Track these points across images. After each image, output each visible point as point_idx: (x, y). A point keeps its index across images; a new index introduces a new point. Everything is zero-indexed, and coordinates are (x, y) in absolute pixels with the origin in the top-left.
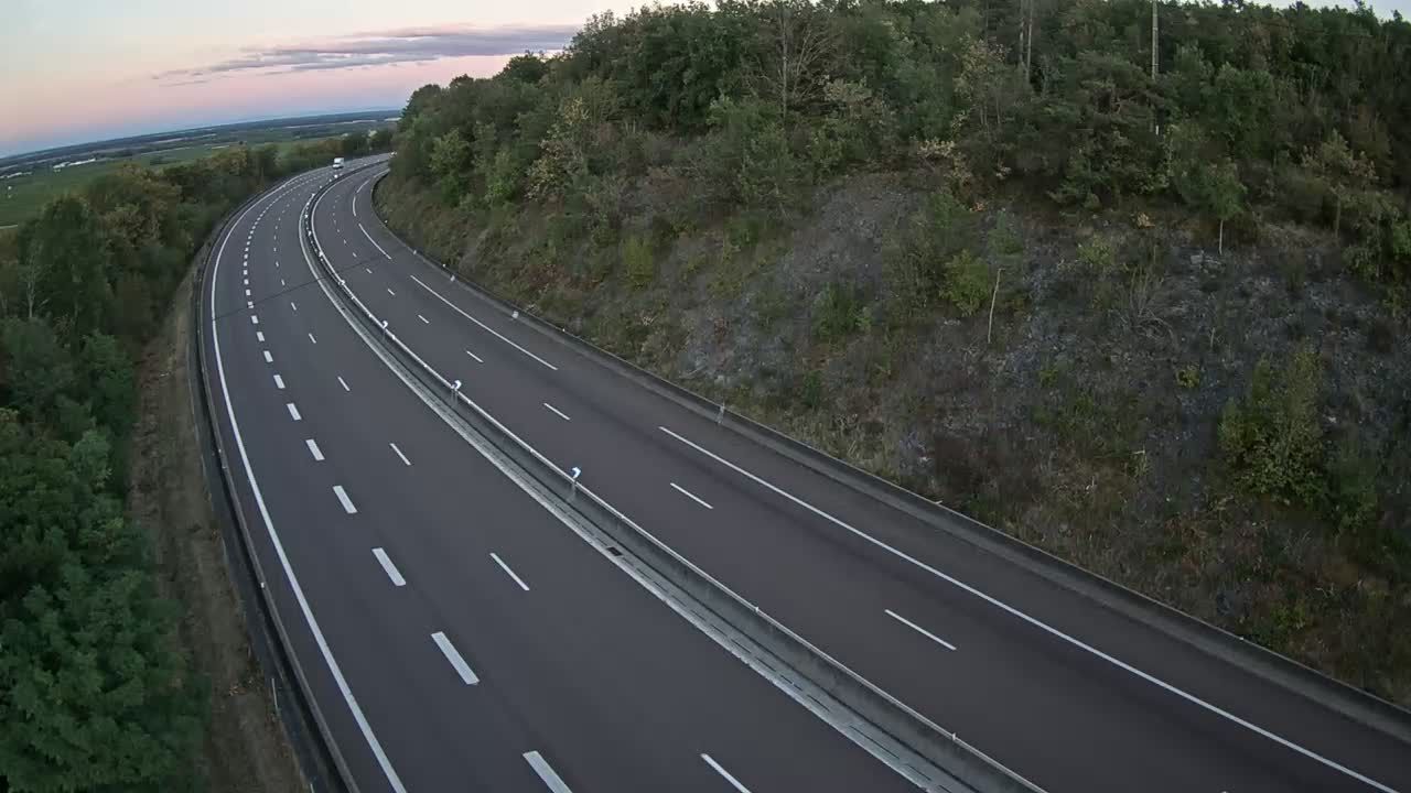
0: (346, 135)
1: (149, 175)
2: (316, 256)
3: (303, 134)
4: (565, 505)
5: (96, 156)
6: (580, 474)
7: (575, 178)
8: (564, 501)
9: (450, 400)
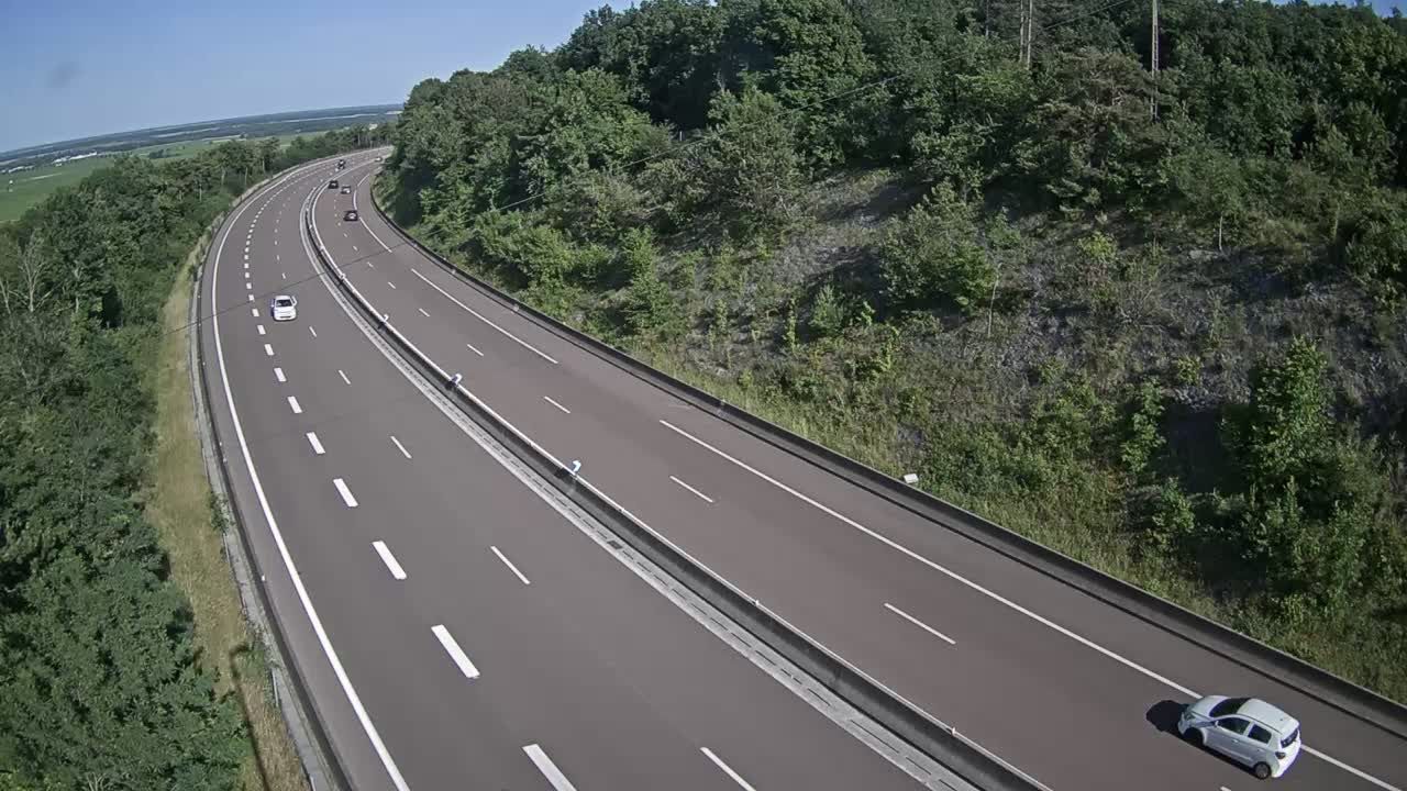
2: (316, 248)
3: (305, 127)
4: (565, 498)
5: (98, 150)
6: (580, 468)
8: (565, 494)
9: (451, 394)
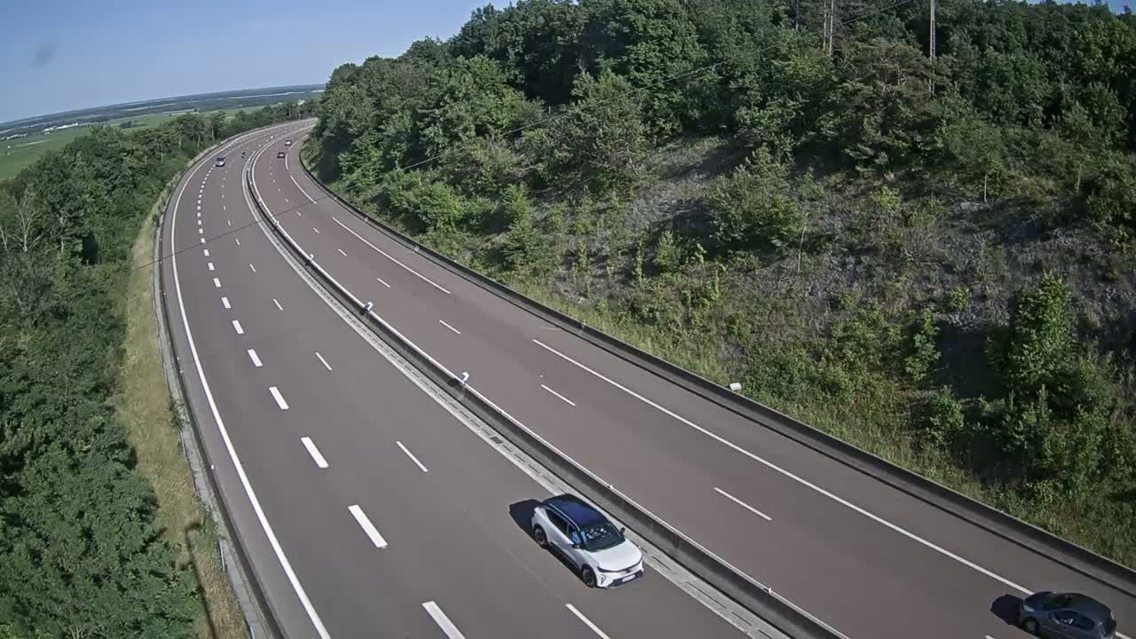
0: (280, 104)
1: (120, 136)
2: (255, 201)
3: (248, 103)
4: (456, 402)
5: (79, 121)
6: (469, 378)
7: (464, 138)
8: (456, 399)
9: (364, 318)
